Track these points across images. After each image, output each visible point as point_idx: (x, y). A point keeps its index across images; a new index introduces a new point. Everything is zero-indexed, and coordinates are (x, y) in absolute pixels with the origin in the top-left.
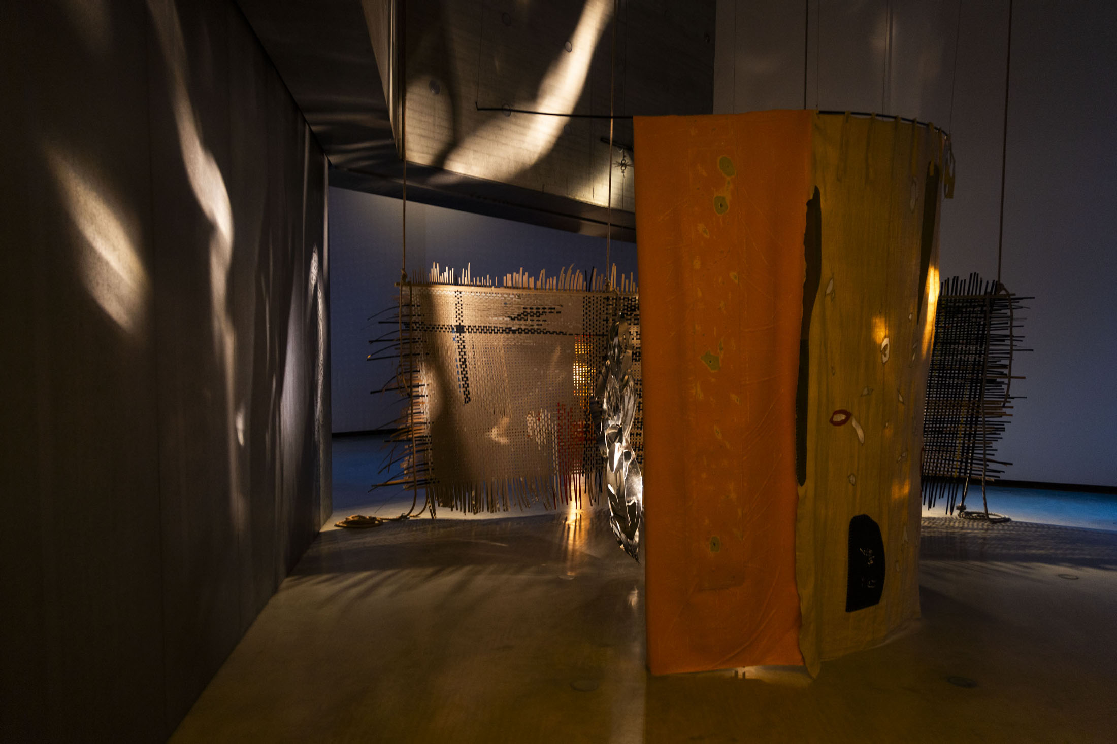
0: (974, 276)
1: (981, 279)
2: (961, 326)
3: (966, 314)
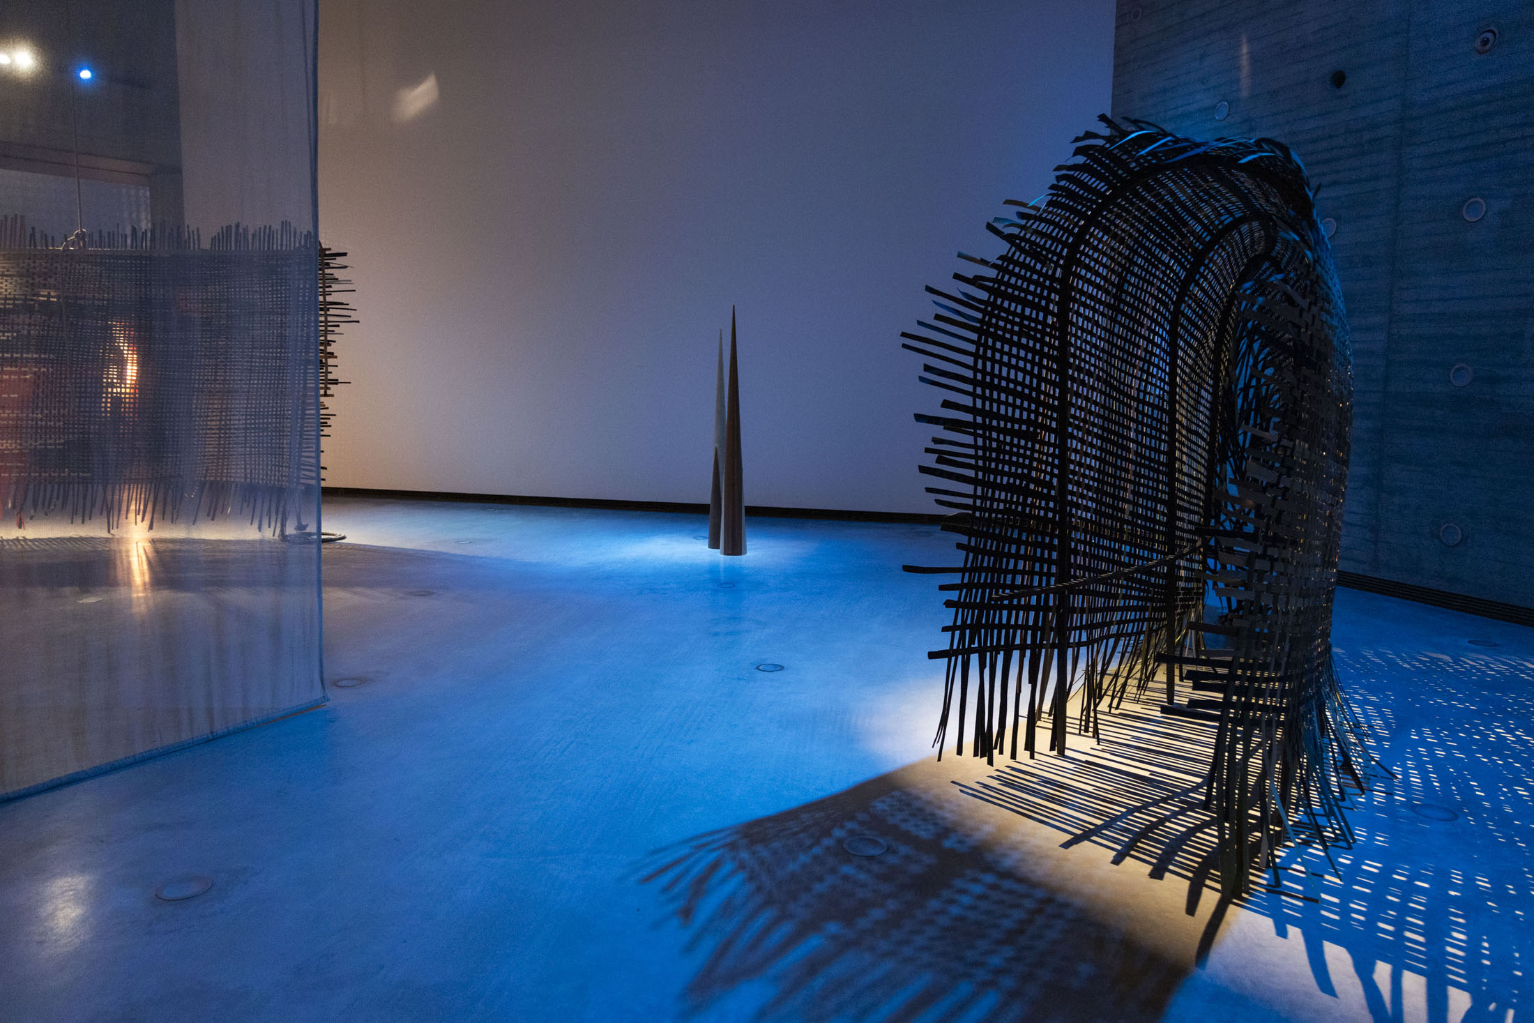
0: (285, 225)
1: (295, 229)
2: (277, 290)
3: (282, 274)
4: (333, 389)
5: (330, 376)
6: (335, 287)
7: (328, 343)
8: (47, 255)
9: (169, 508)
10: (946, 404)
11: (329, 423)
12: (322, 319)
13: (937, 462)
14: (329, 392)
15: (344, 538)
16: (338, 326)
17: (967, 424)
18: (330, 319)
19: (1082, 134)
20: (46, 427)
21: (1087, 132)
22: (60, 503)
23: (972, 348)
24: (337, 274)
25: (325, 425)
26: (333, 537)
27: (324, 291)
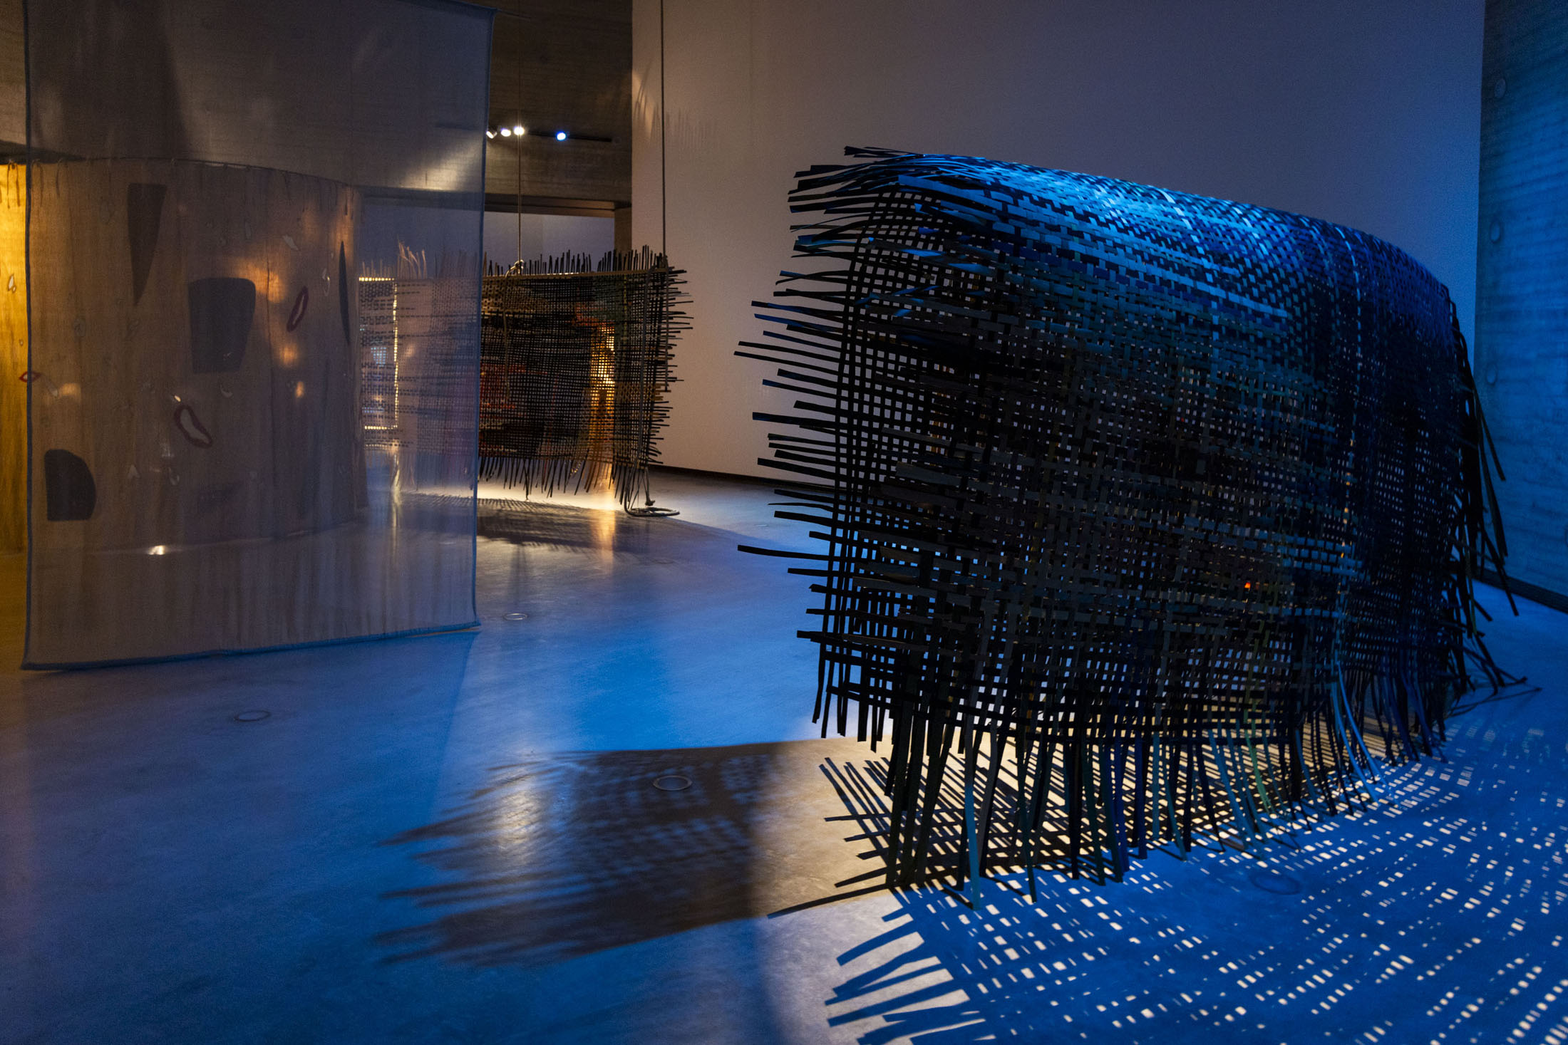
4: (671, 385)
5: (670, 375)
6: (678, 299)
7: (670, 347)
8: (498, 281)
9: (562, 482)
10: (799, 405)
11: (668, 414)
12: (665, 326)
13: (776, 456)
14: (668, 388)
15: (678, 513)
16: (679, 332)
17: (828, 424)
18: (671, 326)
19: (809, 169)
20: (493, 413)
21: (812, 167)
22: (496, 472)
23: (837, 355)
24: (681, 288)
25: (664, 416)
26: (666, 512)
27: (667, 303)
